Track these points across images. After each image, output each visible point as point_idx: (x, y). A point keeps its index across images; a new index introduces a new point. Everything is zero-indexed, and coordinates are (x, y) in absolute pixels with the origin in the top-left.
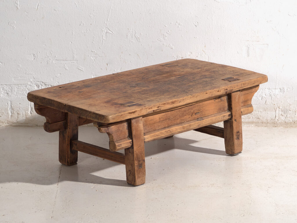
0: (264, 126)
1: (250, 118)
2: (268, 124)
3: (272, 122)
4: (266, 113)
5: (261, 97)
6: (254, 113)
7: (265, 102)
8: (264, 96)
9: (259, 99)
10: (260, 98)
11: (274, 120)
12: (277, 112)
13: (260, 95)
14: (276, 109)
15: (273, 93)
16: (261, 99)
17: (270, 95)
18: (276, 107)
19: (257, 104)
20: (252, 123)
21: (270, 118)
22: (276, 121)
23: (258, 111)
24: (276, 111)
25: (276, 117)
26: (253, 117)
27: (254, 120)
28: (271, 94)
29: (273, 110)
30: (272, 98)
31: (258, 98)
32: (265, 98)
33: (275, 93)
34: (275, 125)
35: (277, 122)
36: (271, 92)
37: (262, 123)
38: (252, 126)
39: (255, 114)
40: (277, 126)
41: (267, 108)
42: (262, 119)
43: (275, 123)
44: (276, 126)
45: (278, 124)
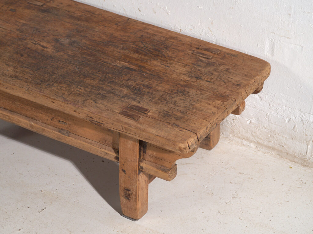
0: (289, 160)
1: (270, 142)
2: (296, 160)
3: (301, 158)
4: (293, 143)
5: (288, 118)
6: (276, 137)
7: (293, 128)
8: (292, 117)
9: (285, 121)
10: (287, 120)
11: (304, 156)
12: (309, 146)
13: (287, 115)
14: (309, 142)
15: (307, 119)
16: (288, 122)
17: (302, 120)
18: (309, 140)
19: (281, 126)
20: (274, 149)
21: (299, 151)
22: (306, 158)
23: (283, 137)
24: (307, 145)
25: (308, 154)
26: (274, 142)
27: (276, 146)
28: (303, 118)
29: (303, 142)
30: (304, 125)
31: (283, 118)
32: (293, 122)
33: (309, 119)
34: (306, 164)
35: (308, 160)
36: (304, 116)
37: (287, 154)
38: (273, 154)
39: (278, 139)
40: (308, 166)
41: (296, 137)
42: (287, 149)
43: (305, 161)
44: (306, 166)
45: (309, 163)
